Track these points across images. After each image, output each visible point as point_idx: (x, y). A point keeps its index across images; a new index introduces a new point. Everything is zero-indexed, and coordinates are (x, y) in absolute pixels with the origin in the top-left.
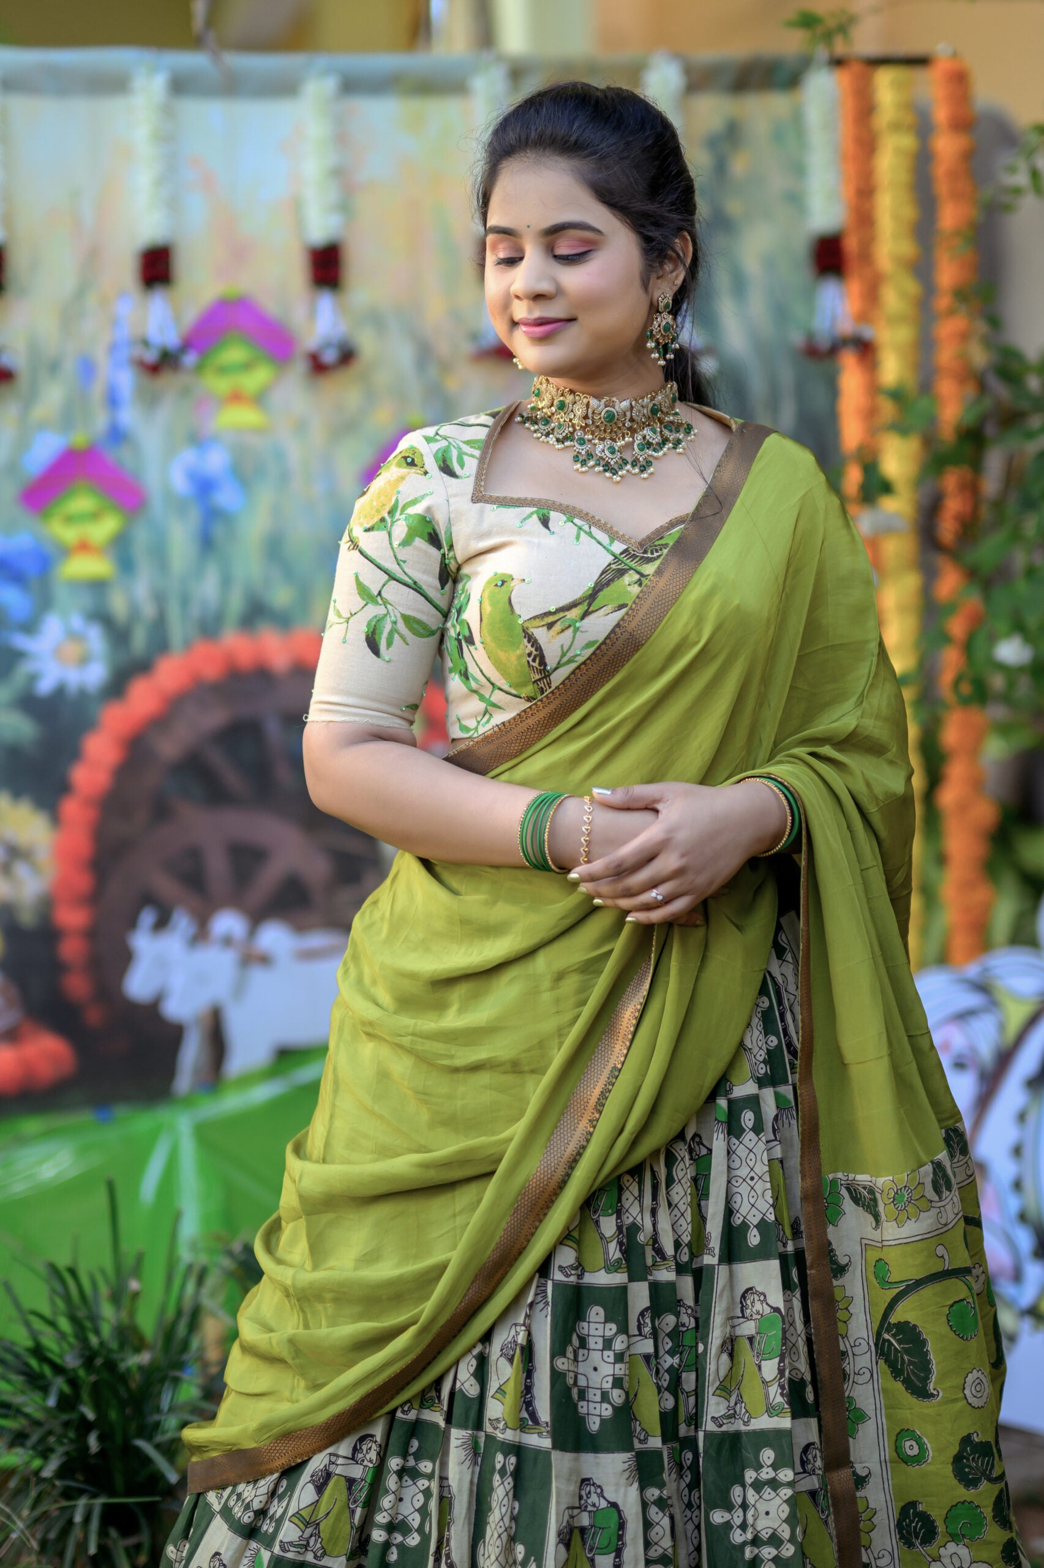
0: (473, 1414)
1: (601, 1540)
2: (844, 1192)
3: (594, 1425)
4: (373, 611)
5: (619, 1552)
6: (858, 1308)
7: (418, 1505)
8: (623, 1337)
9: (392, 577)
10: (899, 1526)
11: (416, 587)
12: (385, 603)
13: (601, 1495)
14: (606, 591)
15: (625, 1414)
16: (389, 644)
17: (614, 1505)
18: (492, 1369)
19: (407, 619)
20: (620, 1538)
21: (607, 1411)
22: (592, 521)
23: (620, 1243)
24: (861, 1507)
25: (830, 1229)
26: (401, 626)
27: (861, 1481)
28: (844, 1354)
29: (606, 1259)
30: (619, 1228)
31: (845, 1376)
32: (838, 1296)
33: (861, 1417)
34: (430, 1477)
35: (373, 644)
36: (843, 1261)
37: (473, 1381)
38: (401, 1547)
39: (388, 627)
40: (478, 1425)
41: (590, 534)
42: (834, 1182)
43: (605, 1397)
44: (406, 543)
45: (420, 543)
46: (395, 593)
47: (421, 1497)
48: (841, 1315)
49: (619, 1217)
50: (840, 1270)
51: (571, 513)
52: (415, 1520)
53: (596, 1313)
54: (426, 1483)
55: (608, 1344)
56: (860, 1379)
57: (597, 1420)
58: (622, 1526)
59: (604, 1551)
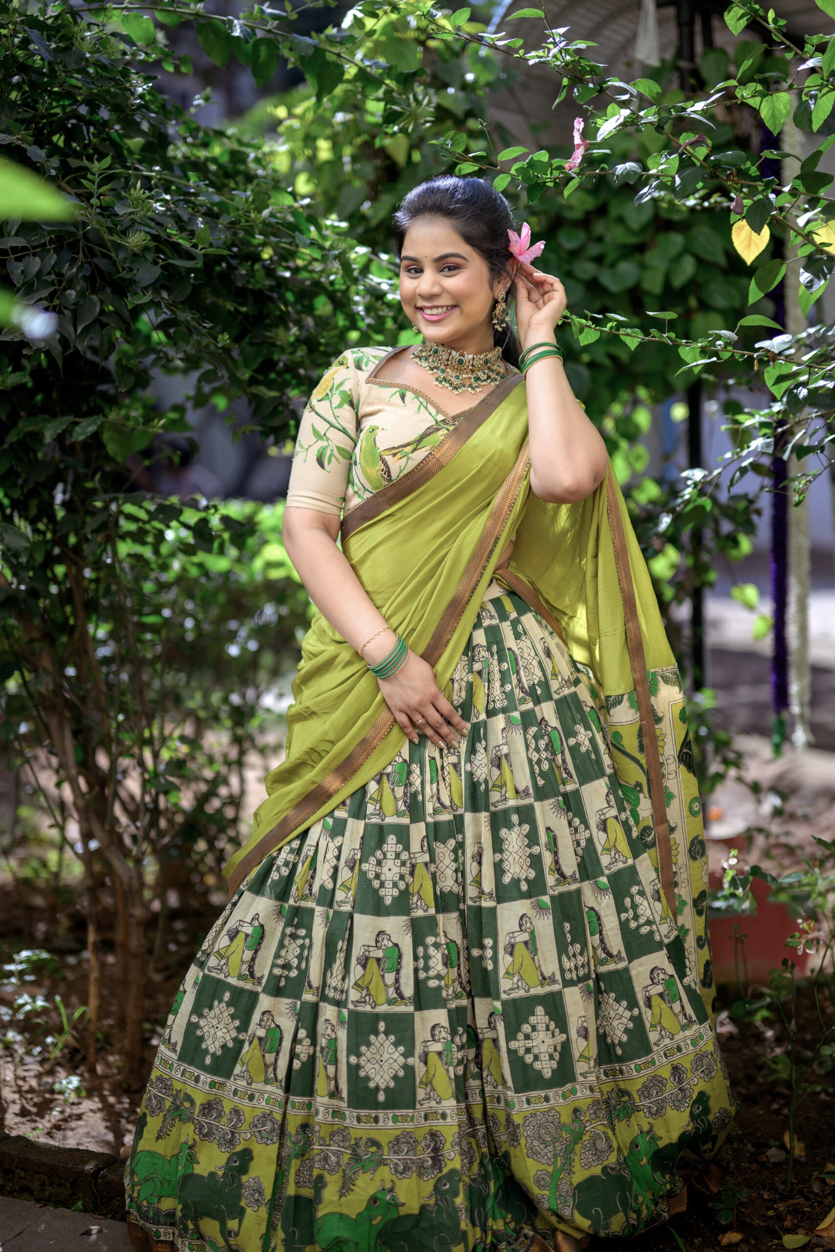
0: (328, 898)
1: (387, 965)
2: (660, 679)
3: (388, 901)
4: (322, 444)
5: (398, 972)
6: (668, 739)
7: (296, 954)
8: (406, 853)
9: (332, 426)
10: (690, 851)
11: (344, 431)
12: (328, 439)
13: (389, 940)
14: (428, 438)
15: (405, 895)
16: (329, 462)
17: (396, 945)
18: (339, 874)
19: (339, 448)
20: (399, 963)
21: (396, 893)
22: (429, 401)
23: (405, 802)
24: (672, 843)
25: (653, 699)
26: (336, 452)
27: (672, 830)
28: (662, 764)
29: (397, 810)
30: (405, 794)
31: (663, 776)
32: (658, 733)
33: (671, 796)
34: (304, 938)
35: (320, 462)
36: (660, 715)
37: (330, 880)
38: (287, 977)
39: (328, 453)
40: (331, 906)
41: (426, 408)
42: (654, 674)
43: (395, 885)
44: (340, 406)
45: (347, 407)
46: (333, 434)
47: (298, 950)
48: (660, 743)
49: (406, 787)
50: (659, 720)
51: (417, 393)
52: (295, 962)
53: (392, 839)
54: (301, 941)
55: (398, 855)
56: (671, 777)
57: (390, 898)
58: (400, 956)
59: (389, 971)
